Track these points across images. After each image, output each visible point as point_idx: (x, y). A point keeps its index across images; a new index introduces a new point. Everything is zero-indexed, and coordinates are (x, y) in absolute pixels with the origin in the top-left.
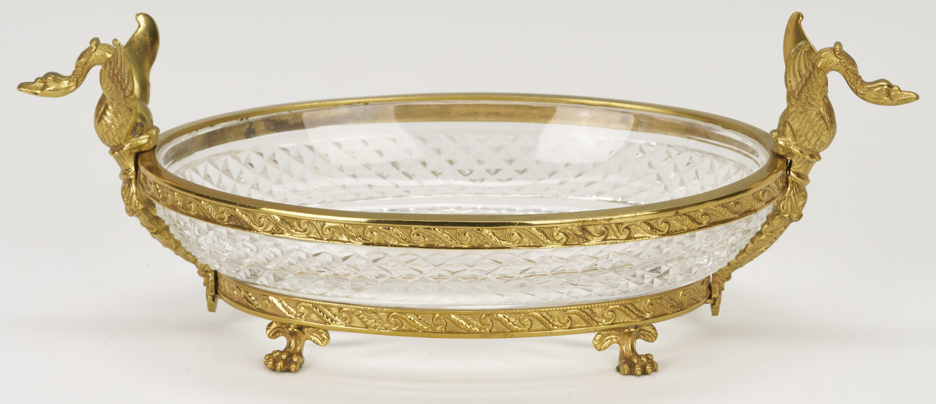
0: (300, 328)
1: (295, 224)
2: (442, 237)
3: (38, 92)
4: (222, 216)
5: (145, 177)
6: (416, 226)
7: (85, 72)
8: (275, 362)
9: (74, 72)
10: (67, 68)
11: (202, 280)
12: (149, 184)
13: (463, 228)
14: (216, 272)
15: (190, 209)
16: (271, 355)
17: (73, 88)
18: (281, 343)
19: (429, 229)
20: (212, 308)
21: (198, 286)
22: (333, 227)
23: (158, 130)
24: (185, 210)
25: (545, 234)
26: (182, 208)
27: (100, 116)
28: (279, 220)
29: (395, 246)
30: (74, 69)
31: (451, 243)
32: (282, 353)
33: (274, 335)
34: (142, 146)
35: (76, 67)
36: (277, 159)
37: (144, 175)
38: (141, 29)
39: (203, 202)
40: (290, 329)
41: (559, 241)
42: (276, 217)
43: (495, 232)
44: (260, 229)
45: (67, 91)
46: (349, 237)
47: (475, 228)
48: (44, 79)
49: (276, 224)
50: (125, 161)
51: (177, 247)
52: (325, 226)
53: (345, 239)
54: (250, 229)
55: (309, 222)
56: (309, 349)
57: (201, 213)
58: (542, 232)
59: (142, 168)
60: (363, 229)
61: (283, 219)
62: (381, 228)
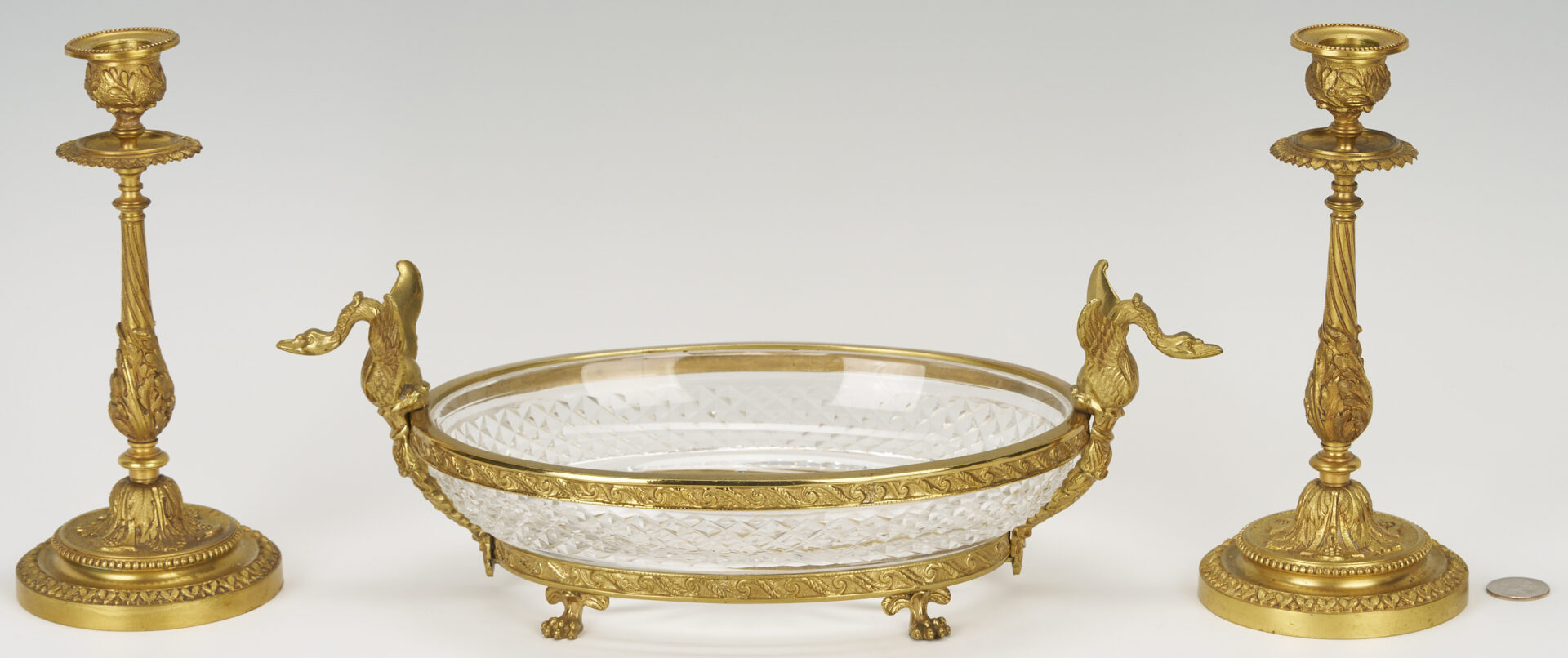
0: (579, 594)
1: (582, 487)
2: (736, 498)
3: (300, 349)
4: (504, 481)
5: (419, 440)
6: (709, 486)
7: (348, 327)
8: (552, 631)
9: (336, 328)
10: (330, 325)
11: (477, 544)
12: (424, 447)
13: (758, 488)
14: (493, 539)
15: (470, 474)
16: (548, 623)
17: (335, 344)
18: (559, 609)
19: (722, 489)
20: (490, 574)
21: (474, 552)
22: (621, 490)
23: (427, 385)
24: (464, 476)
25: (842, 493)
26: (461, 473)
27: (367, 375)
28: (565, 484)
29: (687, 508)
30: (336, 324)
31: (745, 504)
32: (558, 620)
33: (552, 599)
34: (412, 406)
35: (339, 322)
36: (532, 415)
37: (417, 437)
38: (402, 279)
39: (483, 467)
40: (567, 595)
41: (857, 499)
42: (561, 481)
43: (790, 491)
44: (545, 494)
45: (328, 349)
46: (639, 499)
47: (769, 487)
48: (305, 338)
49: (561, 488)
50: (396, 420)
51: (451, 511)
52: (614, 489)
53: (635, 502)
54: (534, 494)
55: (596, 484)
56: (589, 615)
57: (481, 478)
58: (840, 490)
59: (415, 429)
60: (653, 490)
61: (569, 481)
62: (672, 489)
